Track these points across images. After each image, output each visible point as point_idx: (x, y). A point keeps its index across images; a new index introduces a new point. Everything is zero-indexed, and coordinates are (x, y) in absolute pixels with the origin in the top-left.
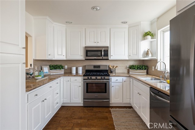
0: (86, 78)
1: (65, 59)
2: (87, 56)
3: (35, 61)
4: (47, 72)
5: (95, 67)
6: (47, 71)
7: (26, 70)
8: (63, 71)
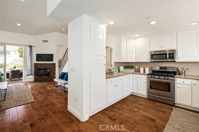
3: (116, 63)
5: (161, 68)
6: (122, 69)
7: (106, 68)
8: (134, 70)
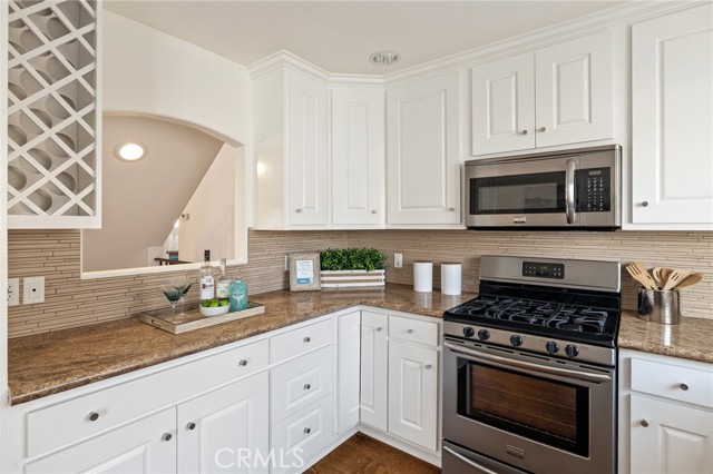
0: (459, 328)
1: (383, 226)
2: (474, 208)
4: (308, 280)
6: (310, 275)
8: (383, 277)
